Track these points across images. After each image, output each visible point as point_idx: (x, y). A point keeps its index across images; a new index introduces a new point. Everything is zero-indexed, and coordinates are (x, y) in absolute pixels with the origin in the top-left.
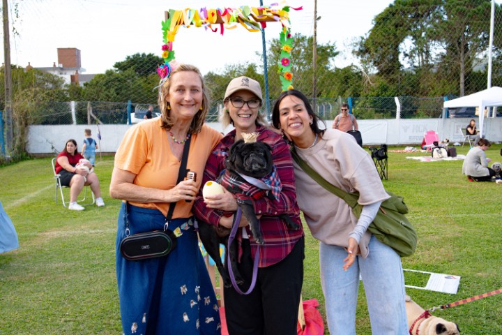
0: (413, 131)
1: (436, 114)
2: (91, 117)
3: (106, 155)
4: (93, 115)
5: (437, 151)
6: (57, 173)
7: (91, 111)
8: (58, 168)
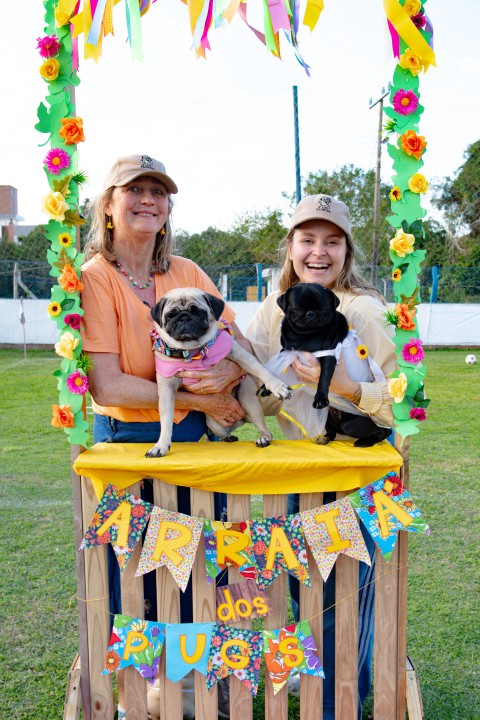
3: (36, 348)
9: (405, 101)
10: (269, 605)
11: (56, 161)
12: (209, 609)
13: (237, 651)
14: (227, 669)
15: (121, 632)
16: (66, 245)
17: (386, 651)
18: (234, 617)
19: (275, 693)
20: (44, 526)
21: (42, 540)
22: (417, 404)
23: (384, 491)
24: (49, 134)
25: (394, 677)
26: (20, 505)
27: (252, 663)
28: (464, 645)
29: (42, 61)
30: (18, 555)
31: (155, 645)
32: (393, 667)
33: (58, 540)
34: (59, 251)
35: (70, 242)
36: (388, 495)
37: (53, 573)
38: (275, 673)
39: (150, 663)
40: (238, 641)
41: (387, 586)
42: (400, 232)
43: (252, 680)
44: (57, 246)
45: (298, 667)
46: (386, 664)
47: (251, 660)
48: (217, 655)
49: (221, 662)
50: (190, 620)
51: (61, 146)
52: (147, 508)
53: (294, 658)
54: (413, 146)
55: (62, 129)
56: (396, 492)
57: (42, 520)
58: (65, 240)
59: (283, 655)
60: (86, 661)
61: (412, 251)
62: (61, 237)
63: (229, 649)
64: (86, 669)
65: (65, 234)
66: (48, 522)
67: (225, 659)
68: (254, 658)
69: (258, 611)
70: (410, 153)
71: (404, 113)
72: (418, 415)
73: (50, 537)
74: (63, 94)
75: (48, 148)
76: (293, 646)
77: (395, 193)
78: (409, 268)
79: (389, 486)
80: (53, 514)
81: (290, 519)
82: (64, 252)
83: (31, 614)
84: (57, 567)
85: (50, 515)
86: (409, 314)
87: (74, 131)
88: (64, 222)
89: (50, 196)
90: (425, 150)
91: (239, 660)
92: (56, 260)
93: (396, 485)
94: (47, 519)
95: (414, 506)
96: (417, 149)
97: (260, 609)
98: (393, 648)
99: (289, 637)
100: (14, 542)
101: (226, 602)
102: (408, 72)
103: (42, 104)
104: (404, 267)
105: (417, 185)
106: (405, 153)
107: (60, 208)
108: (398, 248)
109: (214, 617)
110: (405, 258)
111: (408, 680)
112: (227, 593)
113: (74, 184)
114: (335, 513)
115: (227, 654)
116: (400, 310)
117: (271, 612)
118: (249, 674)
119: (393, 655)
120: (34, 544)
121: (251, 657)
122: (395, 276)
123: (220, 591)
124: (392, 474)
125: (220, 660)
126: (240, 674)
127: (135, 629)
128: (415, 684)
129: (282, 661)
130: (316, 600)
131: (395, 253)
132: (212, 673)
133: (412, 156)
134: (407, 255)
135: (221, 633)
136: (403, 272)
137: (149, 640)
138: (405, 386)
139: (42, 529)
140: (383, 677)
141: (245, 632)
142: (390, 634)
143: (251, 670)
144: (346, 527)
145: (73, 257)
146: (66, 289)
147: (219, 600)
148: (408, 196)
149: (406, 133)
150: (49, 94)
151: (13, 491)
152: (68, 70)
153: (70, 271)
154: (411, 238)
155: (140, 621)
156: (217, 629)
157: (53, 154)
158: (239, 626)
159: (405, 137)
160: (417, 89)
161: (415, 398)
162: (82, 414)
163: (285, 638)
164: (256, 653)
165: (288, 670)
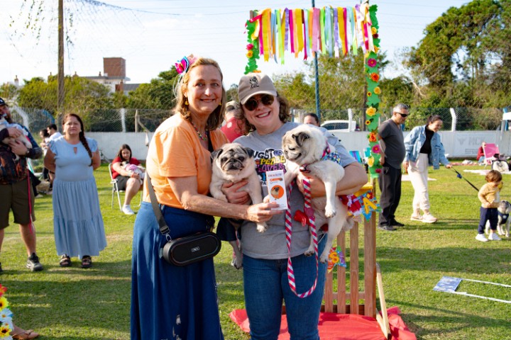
0: (469, 144)
1: (492, 127)
2: (139, 125)
4: (140, 124)
5: (498, 164)
6: (115, 178)
7: (139, 120)
8: (114, 174)
9: (372, 62)
22: (377, 168)
29: (247, 52)
36: (368, 199)
42: (371, 107)
45: (337, 263)
53: (335, 260)
54: (375, 78)
56: (371, 198)
59: (331, 259)
61: (375, 114)
71: (372, 66)
72: (378, 172)
74: (254, 62)
76: (335, 255)
77: (369, 94)
79: (369, 196)
86: (374, 136)
99: (333, 252)
103: (247, 65)
104: (372, 120)
105: (377, 91)
106: (372, 80)
108: (369, 113)
116: (371, 134)
122: (368, 123)
124: (369, 192)
129: (331, 261)
133: (375, 81)
134: (373, 116)
138: (373, 161)
140: (367, 267)
148: (374, 95)
150: (249, 62)
152: (255, 54)
154: (374, 109)
159: (372, 74)
161: (377, 165)
165: (333, 264)
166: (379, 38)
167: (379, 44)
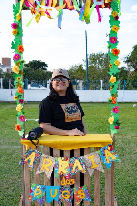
3: (15, 102)
4: (12, 85)
7: (11, 83)
9: (113, 40)
10: (75, 181)
11: (17, 57)
12: (58, 182)
13: (66, 194)
14: (63, 199)
15: (33, 189)
16: (19, 80)
17: (108, 194)
18: (65, 184)
19: (77, 205)
20: (15, 154)
21: (15, 158)
22: (117, 125)
23: (108, 150)
24: (15, 50)
25: (111, 202)
26: (9, 147)
27: (70, 197)
28: (131, 190)
29: (13, 30)
30: (8, 162)
31: (43, 192)
32: (110, 199)
33: (19, 158)
34: (17, 82)
35: (20, 79)
36: (109, 151)
37: (17, 167)
38: (77, 200)
39: (41, 198)
40: (67, 191)
41: (109, 176)
42: (112, 76)
43: (71, 202)
44: (17, 80)
45: (84, 198)
46: (108, 198)
47: (70, 196)
48: (61, 195)
49: (62, 197)
50: (53, 185)
51: (18, 53)
52: (40, 154)
53: (82, 196)
54: (116, 52)
55: (18, 48)
56: (111, 150)
57: (15, 152)
58: (19, 79)
59: (79, 195)
60: (24, 196)
61: (116, 82)
62: (18, 78)
63: (64, 193)
64: (24, 198)
65: (19, 77)
66: (17, 153)
67: (63, 196)
68: (71, 196)
69: (72, 183)
70: (115, 54)
71: (113, 43)
72: (117, 128)
73: (17, 157)
74: (19, 39)
75: (14, 54)
76: (82, 192)
77: (111, 65)
78: (115, 87)
79: (109, 148)
80: (18, 150)
81: (81, 157)
82: (19, 82)
83: (11, 180)
84: (19, 166)
85: (17, 150)
86: (115, 99)
87: (21, 49)
88: (19, 74)
89: (15, 67)
90: (119, 53)
91: (67, 196)
92: (16, 84)
93: (111, 148)
94: (16, 152)
95: (116, 154)
96: (117, 53)
97: (73, 182)
98: (110, 193)
99: (81, 190)
100: (7, 158)
101: (63, 180)
102: (114, 31)
103: (13, 41)
104: (113, 86)
105: (117, 63)
106: (113, 54)
107: (18, 70)
108: (112, 81)
109: (60, 184)
110: (113, 84)
111: (115, 203)
112: (63, 177)
113: (21, 63)
114: (94, 156)
115: (64, 195)
116: (112, 98)
117: (76, 183)
118: (70, 200)
119: (110, 196)
120: (12, 159)
121: (70, 195)
122: (111, 89)
123: (62, 177)
124: (110, 145)
125: (62, 196)
126: (67, 200)
127: (37, 188)
128: (117, 204)
129: (79, 196)
130: (89, 180)
131: (111, 82)
132: (59, 200)
133: (115, 55)
134: (114, 83)
135: (62, 188)
136: (113, 87)
137: (41, 191)
138: (113, 120)
139: (15, 155)
140: (108, 202)
141: (68, 188)
142: (110, 190)
143: (70, 199)
144: (97, 160)
145: (21, 83)
146: (19, 92)
147: (61, 179)
148: (114, 66)
149: (114, 49)
150: (15, 39)
151: (7, 143)
152: (20, 32)
153: (20, 87)
154: (115, 78)
155: (39, 185)
156: (61, 187)
157: (16, 55)
158: (67, 187)
159: (113, 50)
160: (117, 36)
161: (117, 123)
162: (23, 127)
163: (80, 190)
164: (72, 194)
165: (81, 199)
166: (119, 20)
167: (120, 25)
